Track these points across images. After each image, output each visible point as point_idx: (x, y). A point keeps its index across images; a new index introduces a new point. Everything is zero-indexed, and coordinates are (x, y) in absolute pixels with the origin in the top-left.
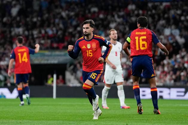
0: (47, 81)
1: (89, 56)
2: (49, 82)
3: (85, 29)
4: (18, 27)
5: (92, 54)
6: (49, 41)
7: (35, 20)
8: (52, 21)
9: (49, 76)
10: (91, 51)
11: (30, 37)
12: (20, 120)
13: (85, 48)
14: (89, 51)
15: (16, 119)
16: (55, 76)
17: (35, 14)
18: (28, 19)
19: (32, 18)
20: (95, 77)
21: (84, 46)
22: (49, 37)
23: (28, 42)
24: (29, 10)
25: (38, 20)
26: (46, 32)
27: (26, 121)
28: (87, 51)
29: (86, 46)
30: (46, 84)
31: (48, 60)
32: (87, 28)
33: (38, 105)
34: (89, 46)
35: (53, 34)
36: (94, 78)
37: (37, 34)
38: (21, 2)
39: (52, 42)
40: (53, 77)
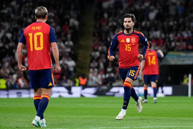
0: (183, 81)
1: (127, 50)
2: (185, 81)
3: (127, 22)
4: (156, 30)
5: (130, 49)
6: (184, 44)
7: (171, 23)
8: (187, 25)
9: (185, 76)
10: (130, 45)
11: (167, 40)
12: (158, 116)
13: (124, 41)
14: (128, 45)
15: (154, 116)
16: (190, 76)
17: (171, 19)
18: (165, 23)
19: (169, 21)
20: (134, 74)
21: (123, 40)
22: (184, 40)
23: (165, 44)
24: (166, 14)
25: (174, 24)
26: (182, 35)
27: (163, 118)
28: (126, 45)
29: (125, 40)
30: (182, 83)
31: (183, 61)
32: (129, 22)
33: (174, 103)
34: (128, 40)
35: (189, 37)
36: (133, 76)
37: (173, 37)
38: (159, 7)
39: (187, 44)
40: (188, 76)
